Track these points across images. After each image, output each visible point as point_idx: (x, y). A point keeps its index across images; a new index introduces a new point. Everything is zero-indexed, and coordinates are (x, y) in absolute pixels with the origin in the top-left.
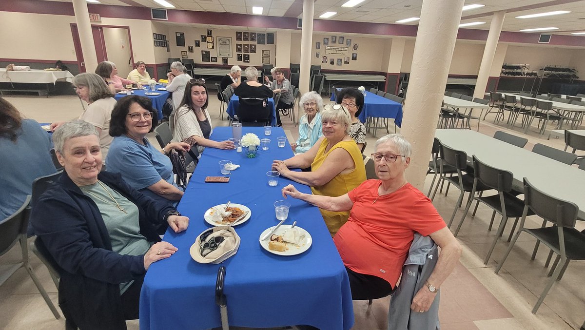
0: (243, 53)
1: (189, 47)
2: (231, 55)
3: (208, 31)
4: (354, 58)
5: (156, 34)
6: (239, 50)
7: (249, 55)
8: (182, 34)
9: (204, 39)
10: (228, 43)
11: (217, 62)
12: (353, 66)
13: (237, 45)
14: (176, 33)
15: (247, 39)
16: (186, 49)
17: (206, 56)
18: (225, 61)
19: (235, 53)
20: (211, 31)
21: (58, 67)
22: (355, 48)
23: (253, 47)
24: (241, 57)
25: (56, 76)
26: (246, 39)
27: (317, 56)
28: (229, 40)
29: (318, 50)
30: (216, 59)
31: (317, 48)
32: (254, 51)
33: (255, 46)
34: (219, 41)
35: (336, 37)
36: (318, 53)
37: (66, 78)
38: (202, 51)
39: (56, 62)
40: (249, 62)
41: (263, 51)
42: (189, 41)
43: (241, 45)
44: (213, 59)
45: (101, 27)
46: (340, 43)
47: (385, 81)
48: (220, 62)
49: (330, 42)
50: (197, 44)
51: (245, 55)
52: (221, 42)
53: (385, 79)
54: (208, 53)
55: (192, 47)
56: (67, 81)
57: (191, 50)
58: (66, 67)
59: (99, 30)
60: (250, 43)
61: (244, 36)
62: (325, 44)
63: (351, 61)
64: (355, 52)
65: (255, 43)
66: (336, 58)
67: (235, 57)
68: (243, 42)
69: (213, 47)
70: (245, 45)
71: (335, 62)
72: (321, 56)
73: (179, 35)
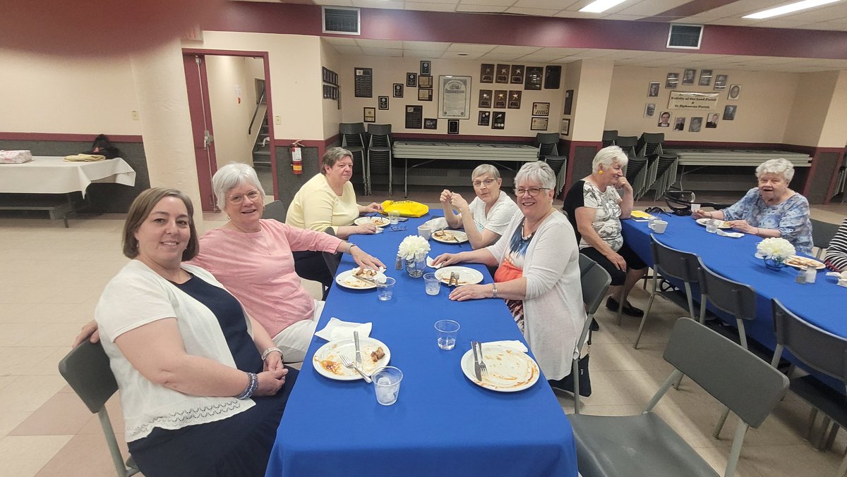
0: (492, 110)
1: (380, 98)
2: (467, 114)
3: (422, 63)
4: (728, 116)
5: (327, 70)
6: (484, 103)
7: (504, 114)
8: (368, 72)
9: (411, 80)
10: (463, 88)
11: (435, 128)
12: (725, 132)
13: (482, 92)
14: (356, 69)
15: (505, 79)
16: (373, 102)
17: (414, 116)
18: (453, 125)
19: (476, 110)
20: (429, 63)
21: (97, 150)
22: (734, 92)
23: (515, 96)
24: (488, 116)
25: (88, 176)
26: (502, 79)
27: (650, 111)
28: (465, 82)
29: (652, 100)
30: (433, 123)
31: (651, 95)
32: (515, 104)
33: (519, 93)
34: (445, 84)
35: (694, 71)
36: (652, 106)
37: (116, 175)
38: (407, 106)
39: (94, 140)
40: (503, 128)
41: (535, 105)
42: (381, 87)
43: (489, 92)
44: (428, 123)
45: (202, 55)
46: (702, 84)
47: (809, 165)
48: (442, 129)
49: (679, 82)
50: (399, 92)
51: (496, 114)
52: (448, 87)
53: (810, 162)
54: (418, 109)
55: (386, 98)
56: (117, 182)
57: (384, 104)
58: (117, 150)
59: (197, 61)
60: (508, 87)
61: (499, 72)
62: (669, 85)
63: (721, 123)
64: (731, 102)
65: (520, 87)
66: (688, 115)
67: (475, 117)
68: (494, 86)
69: (430, 99)
70: (498, 92)
71: (687, 126)
72: (656, 114)
73: (359, 73)
